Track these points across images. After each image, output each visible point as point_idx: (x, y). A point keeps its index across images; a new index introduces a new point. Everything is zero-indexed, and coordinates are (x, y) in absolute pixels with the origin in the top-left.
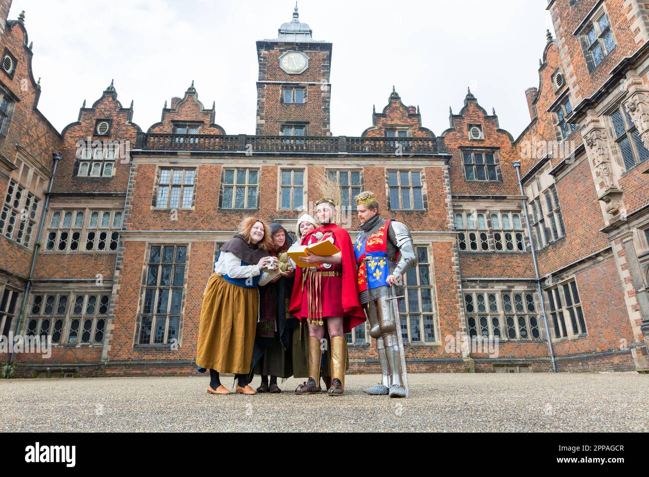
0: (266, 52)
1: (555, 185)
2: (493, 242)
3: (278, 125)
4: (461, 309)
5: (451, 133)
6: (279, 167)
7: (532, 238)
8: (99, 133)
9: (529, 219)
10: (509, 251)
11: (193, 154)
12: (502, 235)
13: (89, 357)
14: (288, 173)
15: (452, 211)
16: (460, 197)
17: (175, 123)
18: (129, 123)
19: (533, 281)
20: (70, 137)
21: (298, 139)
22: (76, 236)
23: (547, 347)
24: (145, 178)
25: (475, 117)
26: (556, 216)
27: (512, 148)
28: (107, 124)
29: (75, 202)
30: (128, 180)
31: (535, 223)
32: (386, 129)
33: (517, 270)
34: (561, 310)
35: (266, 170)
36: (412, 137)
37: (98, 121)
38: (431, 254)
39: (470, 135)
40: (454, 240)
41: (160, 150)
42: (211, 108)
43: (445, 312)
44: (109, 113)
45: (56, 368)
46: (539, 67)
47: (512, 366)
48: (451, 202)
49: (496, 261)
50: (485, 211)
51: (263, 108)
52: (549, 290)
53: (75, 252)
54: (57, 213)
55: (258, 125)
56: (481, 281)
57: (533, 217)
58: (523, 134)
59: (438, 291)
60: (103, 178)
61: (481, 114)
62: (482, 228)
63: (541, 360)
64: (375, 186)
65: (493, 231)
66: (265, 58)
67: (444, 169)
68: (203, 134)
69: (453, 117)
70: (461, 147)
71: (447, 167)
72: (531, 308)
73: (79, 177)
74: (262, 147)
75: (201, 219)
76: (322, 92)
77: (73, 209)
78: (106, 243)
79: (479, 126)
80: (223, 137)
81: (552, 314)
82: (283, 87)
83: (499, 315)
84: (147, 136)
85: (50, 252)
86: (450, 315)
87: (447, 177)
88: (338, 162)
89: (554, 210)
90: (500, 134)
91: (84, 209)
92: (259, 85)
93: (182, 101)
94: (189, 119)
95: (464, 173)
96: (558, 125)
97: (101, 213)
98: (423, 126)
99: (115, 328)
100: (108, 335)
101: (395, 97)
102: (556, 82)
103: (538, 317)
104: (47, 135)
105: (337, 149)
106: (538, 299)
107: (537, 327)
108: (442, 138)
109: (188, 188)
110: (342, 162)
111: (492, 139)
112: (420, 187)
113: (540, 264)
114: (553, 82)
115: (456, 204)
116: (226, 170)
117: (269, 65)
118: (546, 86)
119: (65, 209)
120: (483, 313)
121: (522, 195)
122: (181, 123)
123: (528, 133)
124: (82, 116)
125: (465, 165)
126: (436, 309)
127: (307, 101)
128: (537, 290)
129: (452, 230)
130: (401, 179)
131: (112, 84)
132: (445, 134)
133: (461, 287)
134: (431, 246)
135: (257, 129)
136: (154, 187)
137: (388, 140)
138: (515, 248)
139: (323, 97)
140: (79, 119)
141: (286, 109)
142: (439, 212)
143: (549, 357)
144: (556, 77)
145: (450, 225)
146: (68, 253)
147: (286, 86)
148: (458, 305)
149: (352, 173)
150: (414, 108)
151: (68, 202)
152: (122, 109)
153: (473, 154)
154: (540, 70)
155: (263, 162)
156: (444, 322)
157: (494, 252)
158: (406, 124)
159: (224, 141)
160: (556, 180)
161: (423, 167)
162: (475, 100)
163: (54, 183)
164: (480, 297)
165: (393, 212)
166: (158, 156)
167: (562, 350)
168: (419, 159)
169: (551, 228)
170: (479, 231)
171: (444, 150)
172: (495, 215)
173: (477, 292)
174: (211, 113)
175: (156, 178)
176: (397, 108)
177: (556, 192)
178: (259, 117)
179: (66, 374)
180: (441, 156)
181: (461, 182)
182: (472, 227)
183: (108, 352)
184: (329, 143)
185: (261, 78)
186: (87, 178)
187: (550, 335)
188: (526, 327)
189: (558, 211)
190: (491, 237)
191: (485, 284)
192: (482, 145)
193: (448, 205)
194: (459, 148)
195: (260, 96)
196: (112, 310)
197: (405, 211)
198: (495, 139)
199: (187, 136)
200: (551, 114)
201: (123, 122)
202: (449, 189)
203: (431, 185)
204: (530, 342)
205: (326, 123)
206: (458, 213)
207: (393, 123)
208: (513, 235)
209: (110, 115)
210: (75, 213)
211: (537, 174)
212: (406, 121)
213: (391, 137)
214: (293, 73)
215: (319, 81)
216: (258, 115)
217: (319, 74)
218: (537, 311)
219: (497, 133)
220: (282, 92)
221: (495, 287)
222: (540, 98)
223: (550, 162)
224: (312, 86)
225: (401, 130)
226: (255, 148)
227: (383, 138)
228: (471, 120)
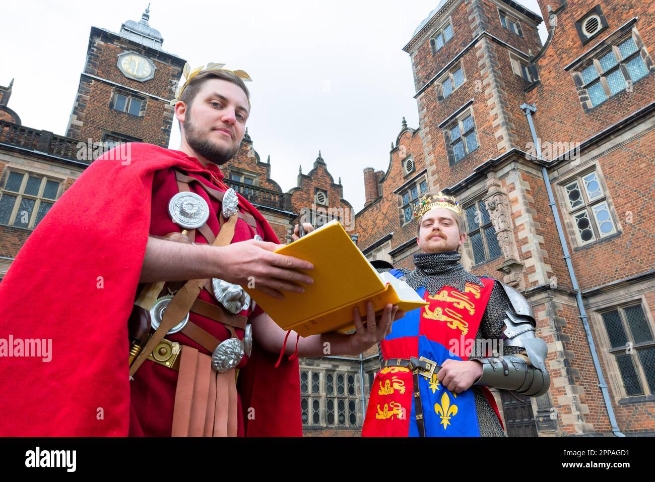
0: (102, 43)
3: (101, 133)
5: (298, 193)
19: (356, 362)
25: (323, 182)
32: (232, 171)
36: (258, 186)
39: (316, 199)
46: (391, 149)
51: (85, 107)
52: (371, 373)
55: (73, 126)
58: (365, 209)
61: (328, 181)
66: (99, 49)
67: (287, 229)
69: (302, 177)
71: (290, 226)
72: (351, 391)
76: (165, 110)
79: (325, 192)
80: (17, 127)
82: (116, 90)
83: (320, 397)
90: (343, 204)
92: (84, 78)
98: (271, 177)
102: (406, 167)
103: (357, 401)
106: (358, 381)
107: (355, 412)
108: (289, 195)
114: (403, 166)
116: (11, 172)
117: (103, 59)
120: (306, 394)
123: (370, 209)
127: (144, 115)
128: (359, 371)
132: (292, 192)
135: (69, 130)
137: (232, 184)
139: (165, 117)
141: (116, 116)
144: (407, 163)
147: (121, 91)
154: (392, 152)
155: (71, 173)
158: (253, 171)
159: (17, 133)
160: (394, 261)
162: (325, 165)
164: (305, 375)
171: (290, 208)
173: (303, 370)
174: (6, 92)
178: (76, 116)
180: (286, 214)
185: (89, 72)
188: (344, 412)
191: (311, 361)
195: (83, 91)
200: (397, 196)
204: (346, 428)
207: (240, 166)
211: (374, 252)
212: (254, 168)
213: (236, 181)
214: (133, 78)
215: (163, 97)
216: (74, 113)
217: (165, 89)
218: (357, 395)
219: (341, 203)
220: (114, 96)
221: (321, 366)
222: (388, 179)
223: (389, 241)
224: (154, 101)
225: (248, 177)
226: (62, 152)
227: (227, 180)
228: (319, 183)
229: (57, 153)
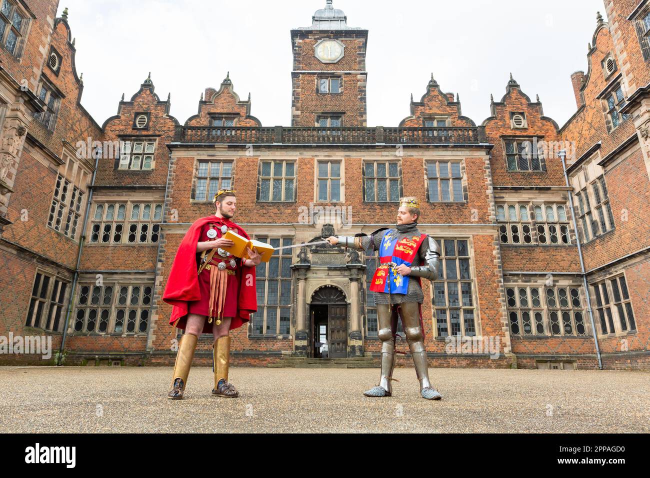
0: (301, 41)
1: (604, 176)
2: (536, 235)
3: (314, 116)
4: (502, 303)
5: (493, 122)
6: (316, 159)
7: (578, 230)
8: (138, 126)
9: (574, 211)
10: (553, 244)
11: (230, 147)
12: (546, 227)
13: (135, 346)
14: (325, 165)
15: (493, 203)
16: (502, 189)
17: (212, 116)
18: (166, 116)
19: (578, 275)
20: (111, 130)
21: (334, 130)
22: (119, 228)
23: (593, 343)
24: (184, 171)
25: (518, 104)
26: (604, 208)
27: (558, 137)
28: (145, 117)
29: (117, 195)
30: (167, 173)
31: (581, 215)
32: (424, 118)
33: (562, 263)
34: (608, 305)
35: (302, 161)
36: (451, 126)
37: (137, 114)
38: (472, 247)
39: (512, 123)
40: (496, 233)
41: (197, 143)
42: (246, 99)
43: (486, 306)
44: (147, 106)
45: (104, 356)
46: (588, 51)
47: (555, 362)
48: (492, 193)
49: (539, 255)
50: (528, 202)
51: (299, 98)
52: (596, 285)
53: (118, 244)
54: (101, 205)
55: (294, 116)
56: (523, 275)
57: (579, 209)
58: (570, 122)
59: (478, 285)
60: (145, 171)
61: (524, 101)
62: (525, 220)
63: (586, 357)
64: (413, 177)
65: (536, 223)
66: (299, 47)
67: (485, 160)
68: (240, 126)
69: (495, 105)
70: (503, 137)
71: (488, 157)
72: (576, 303)
73: (120, 170)
74: (299, 139)
75: (239, 212)
76: (358, 81)
77: (115, 202)
78: (147, 235)
79: (522, 114)
80: (259, 129)
81: (598, 309)
82: (318, 76)
83: (542, 310)
84: (185, 129)
85: (95, 244)
86: (491, 309)
87: (489, 168)
88: (375, 153)
89: (602, 202)
90: (544, 122)
91: (126, 202)
92: (294, 75)
93: (218, 93)
94: (225, 111)
95: (506, 163)
96: (608, 113)
97: (142, 206)
98: (463, 114)
99: (159, 319)
100: (153, 325)
101: (433, 85)
102: (607, 68)
103: (584, 312)
104: (89, 129)
105: (374, 140)
106: (583, 294)
107: (582, 323)
108: (483, 127)
109: (226, 181)
110: (379, 153)
111: (535, 128)
112: (460, 179)
113: (586, 257)
114: (603, 67)
115: (497, 196)
116: (263, 163)
117: (304, 54)
118: (596, 72)
119: (107, 202)
120: (526, 307)
121: (568, 186)
122: (217, 116)
123: (575, 121)
124: (122, 109)
125: (507, 155)
126: (477, 304)
127: (343, 91)
128: (583, 284)
129: (494, 223)
130: (440, 170)
131: (149, 77)
132: (486, 123)
133: (502, 281)
134: (471, 239)
135: (293, 120)
136: (193, 179)
137: (426, 130)
138: (560, 241)
139: (359, 87)
140: (119, 113)
141: (322, 99)
142: (480, 204)
143: (595, 353)
144: (607, 63)
145: (492, 217)
146: (112, 245)
147: (321, 76)
148: (500, 300)
149: (389, 164)
150: (452, 95)
151: (110, 196)
152: (159, 102)
153: (515, 143)
154: (589, 55)
155: (300, 154)
156: (485, 316)
157: (538, 245)
158: (445, 113)
159: (261, 133)
160: (605, 171)
161: (464, 158)
162: (518, 86)
163: (96, 177)
164: (523, 291)
165: (433, 204)
166: (196, 149)
167: (608, 347)
168: (459, 149)
169: (599, 221)
170: (522, 223)
171: (486, 139)
172: (538, 207)
173: (519, 286)
174: (247, 105)
175: (194, 171)
176: (435, 97)
177: (605, 184)
178: (295, 108)
179: (114, 362)
180: (482, 146)
181: (503, 173)
182: (514, 219)
183: (153, 341)
184: (366, 134)
185: (296, 69)
186: (128, 171)
187: (596, 331)
188: (570, 323)
189: (607, 203)
190: (535, 229)
191: (527, 278)
192: (525, 134)
193: (490, 197)
194: (501, 137)
195: (295, 86)
196: (156, 301)
197: (445, 203)
198: (538, 127)
199: (223, 128)
200: (601, 101)
201: (161, 115)
202: (490, 181)
203: (471, 176)
204: (574, 337)
205: (363, 112)
206: (499, 204)
207: (431, 112)
208: (558, 227)
209: (148, 108)
210: (117, 206)
211: (584, 164)
212: (445, 110)
213: (430, 126)
214: (328, 62)
215: (355, 70)
216: (293, 106)
217: (355, 62)
218: (583, 307)
219: (542, 121)
220: (317, 82)
221: (538, 282)
222: (589, 85)
223: (598, 151)
224: (348, 75)
225: (440, 120)
226: (291, 139)
227: (421, 128)
228: (513, 107)
229: (288, 141)
